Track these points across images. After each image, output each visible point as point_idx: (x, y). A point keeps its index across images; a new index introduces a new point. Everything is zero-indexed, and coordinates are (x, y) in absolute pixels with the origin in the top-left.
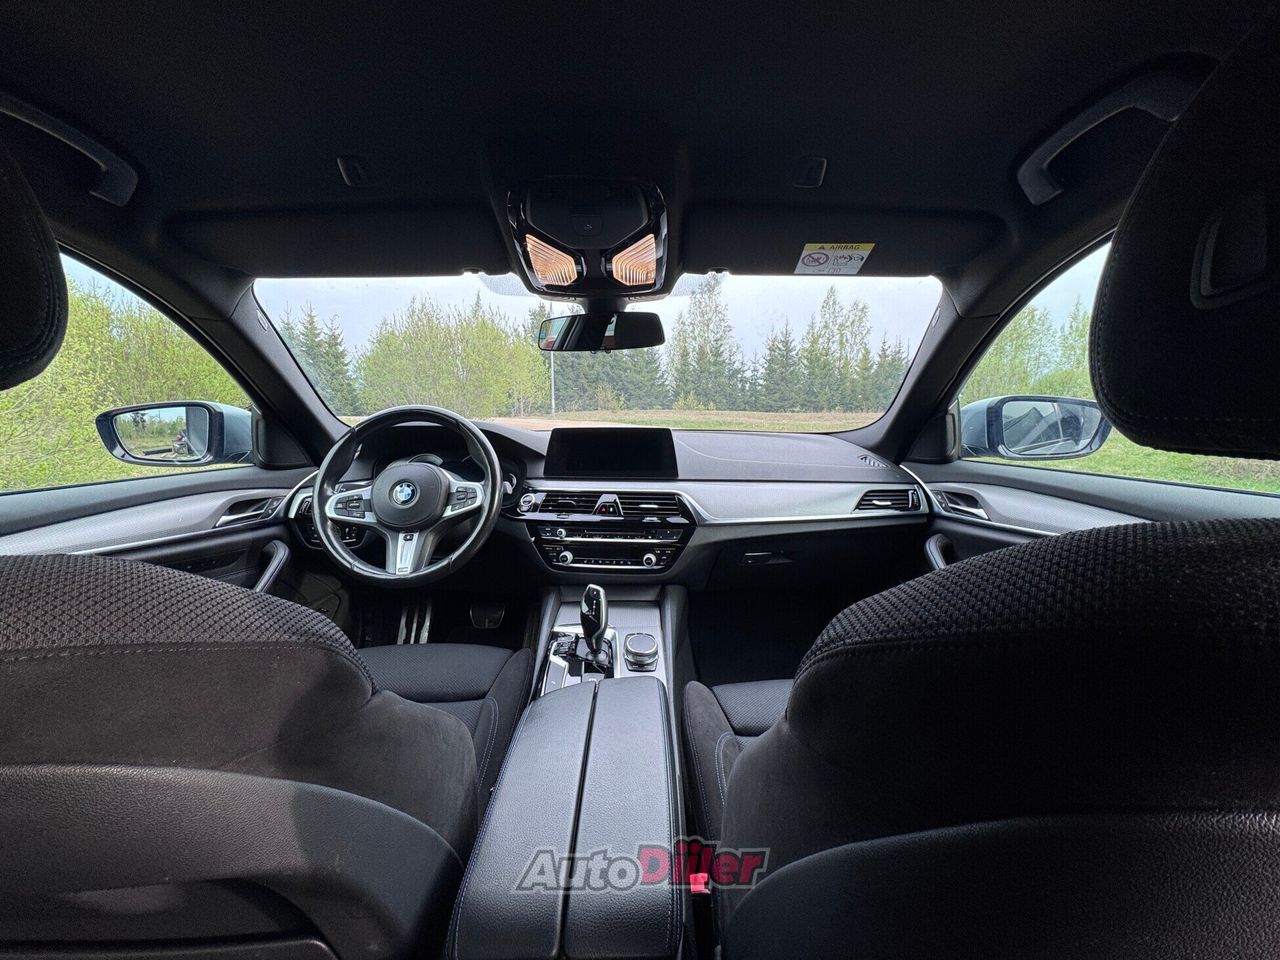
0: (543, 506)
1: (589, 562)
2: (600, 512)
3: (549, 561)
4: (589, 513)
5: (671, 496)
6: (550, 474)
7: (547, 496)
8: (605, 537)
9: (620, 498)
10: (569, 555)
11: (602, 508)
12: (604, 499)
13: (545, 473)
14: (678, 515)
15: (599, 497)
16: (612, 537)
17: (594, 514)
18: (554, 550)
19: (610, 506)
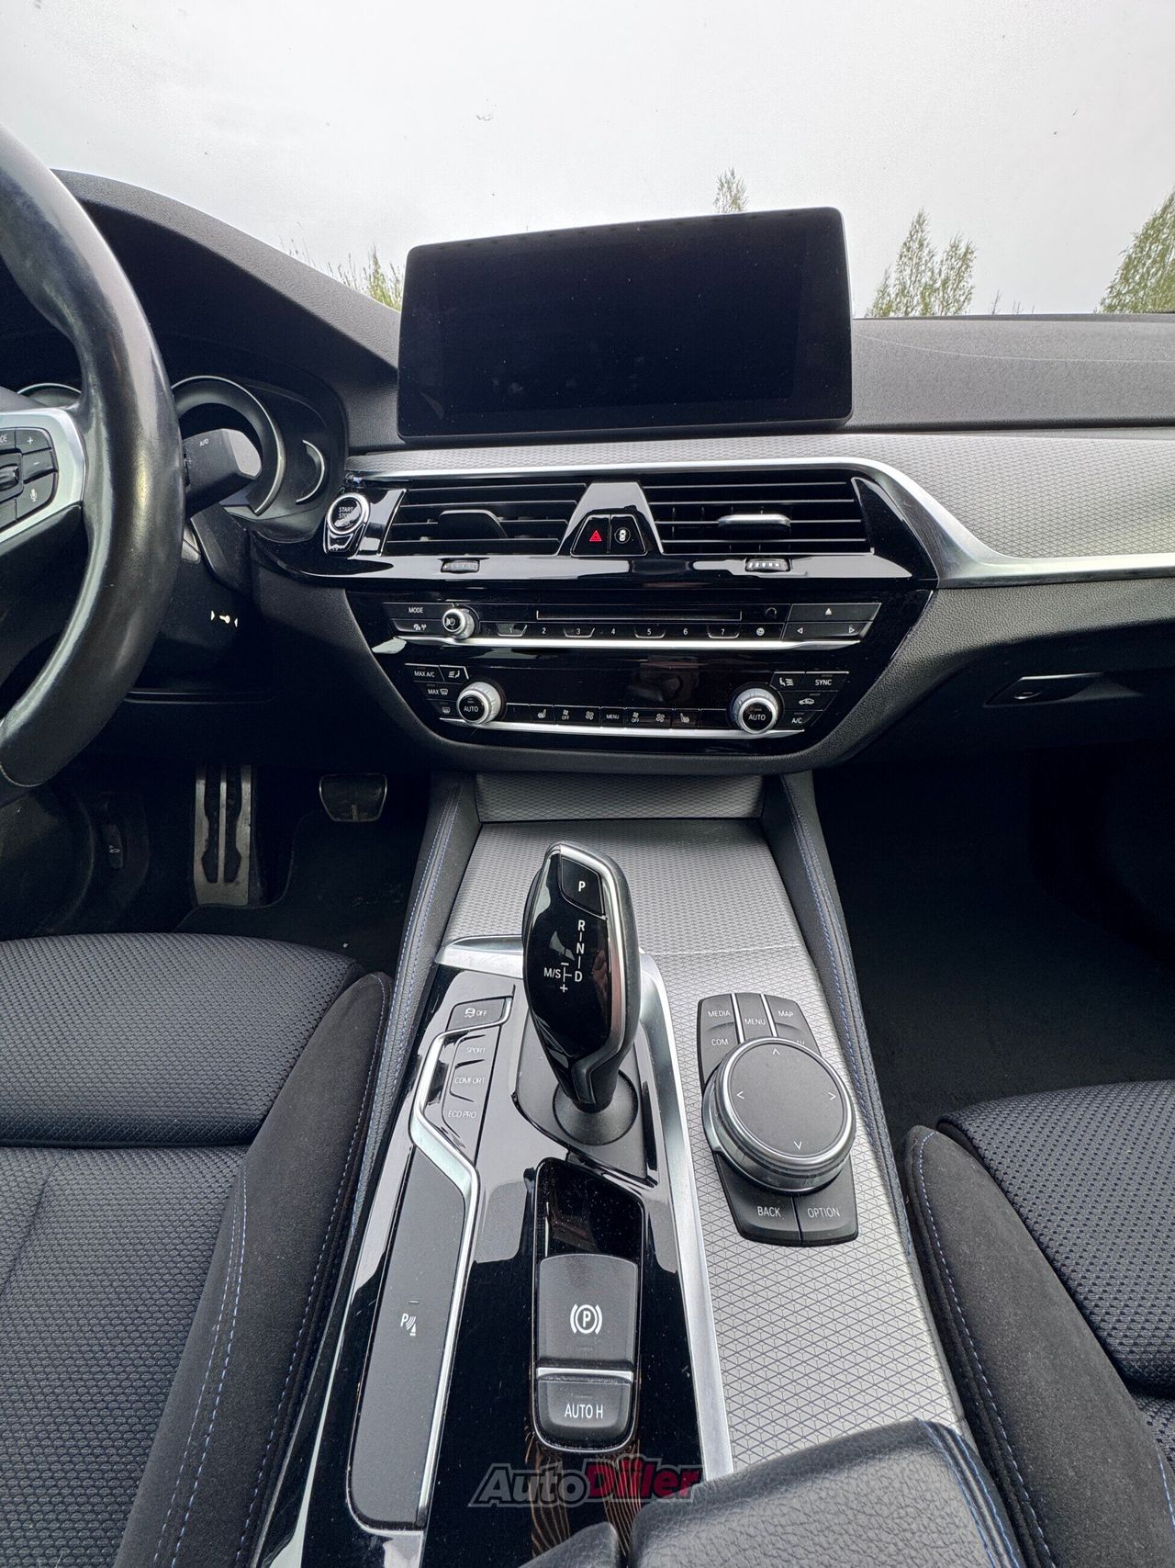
0: (396, 532)
1: (554, 717)
2: (586, 545)
3: (429, 713)
4: (547, 549)
5: (838, 478)
6: (418, 433)
7: (407, 498)
8: (603, 632)
9: (650, 496)
10: (488, 695)
11: (587, 534)
12: (596, 498)
13: (403, 427)
14: (863, 548)
15: (578, 494)
16: (626, 632)
17: (565, 552)
18: (440, 677)
19: (618, 524)
